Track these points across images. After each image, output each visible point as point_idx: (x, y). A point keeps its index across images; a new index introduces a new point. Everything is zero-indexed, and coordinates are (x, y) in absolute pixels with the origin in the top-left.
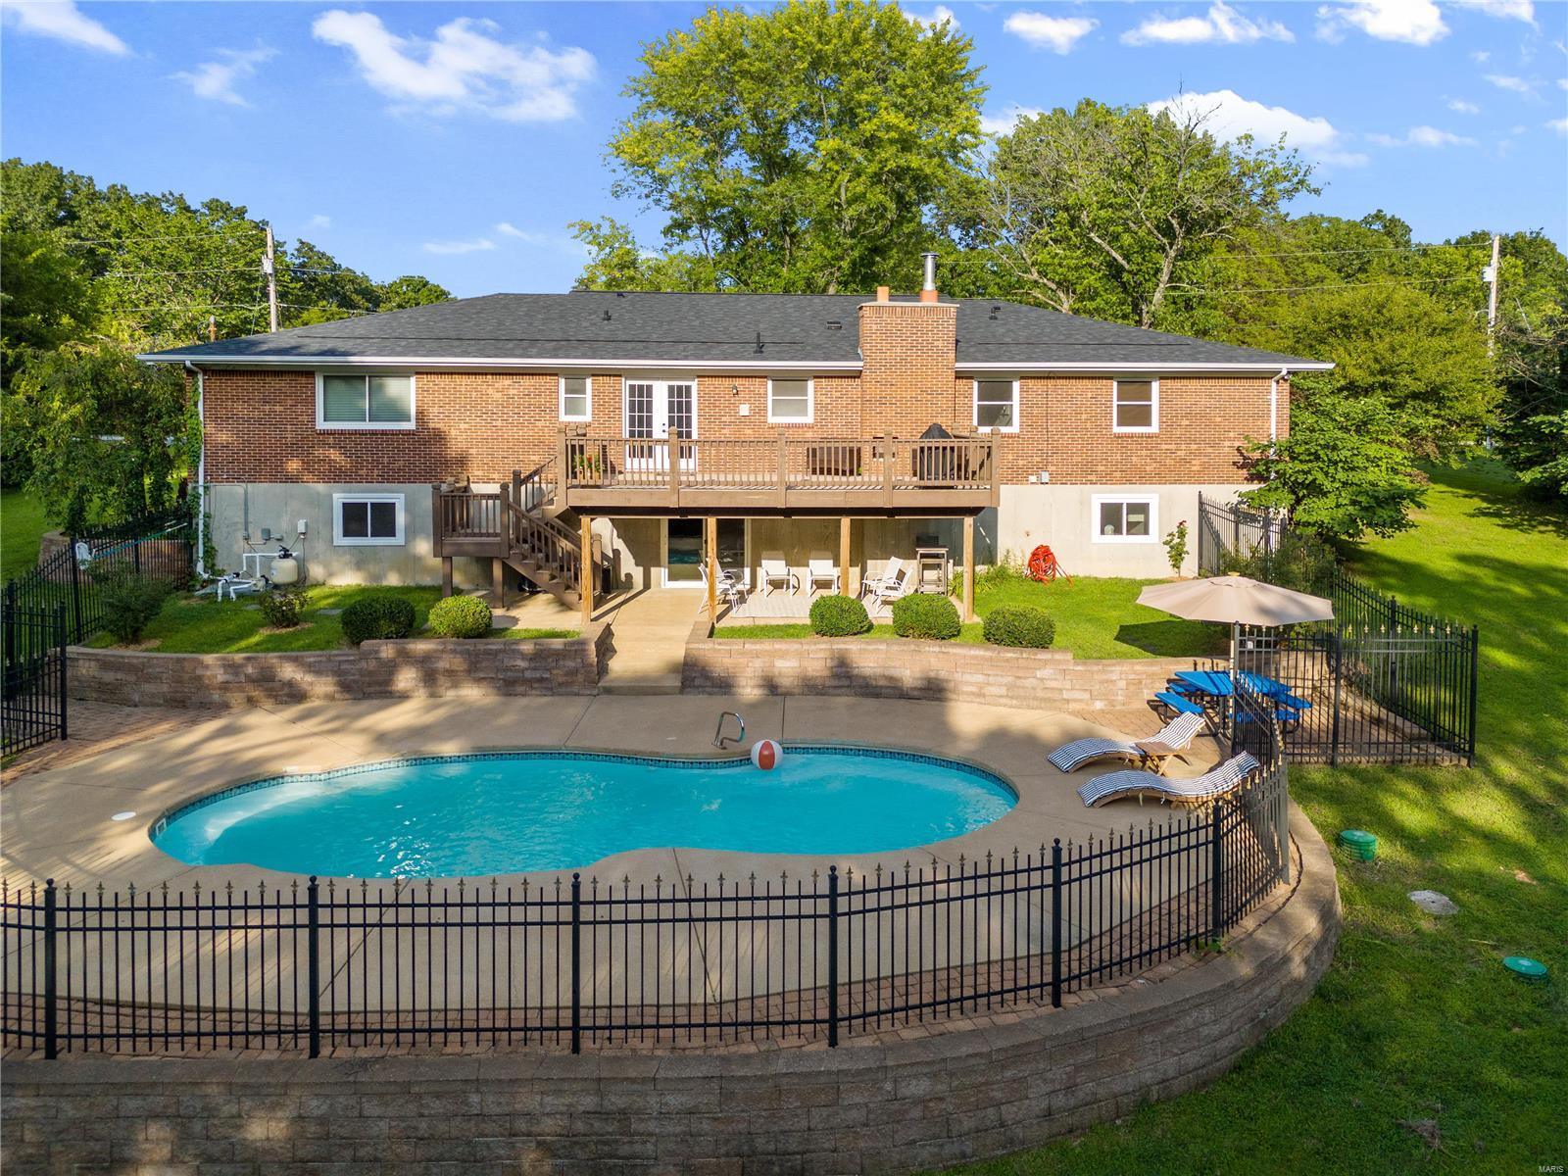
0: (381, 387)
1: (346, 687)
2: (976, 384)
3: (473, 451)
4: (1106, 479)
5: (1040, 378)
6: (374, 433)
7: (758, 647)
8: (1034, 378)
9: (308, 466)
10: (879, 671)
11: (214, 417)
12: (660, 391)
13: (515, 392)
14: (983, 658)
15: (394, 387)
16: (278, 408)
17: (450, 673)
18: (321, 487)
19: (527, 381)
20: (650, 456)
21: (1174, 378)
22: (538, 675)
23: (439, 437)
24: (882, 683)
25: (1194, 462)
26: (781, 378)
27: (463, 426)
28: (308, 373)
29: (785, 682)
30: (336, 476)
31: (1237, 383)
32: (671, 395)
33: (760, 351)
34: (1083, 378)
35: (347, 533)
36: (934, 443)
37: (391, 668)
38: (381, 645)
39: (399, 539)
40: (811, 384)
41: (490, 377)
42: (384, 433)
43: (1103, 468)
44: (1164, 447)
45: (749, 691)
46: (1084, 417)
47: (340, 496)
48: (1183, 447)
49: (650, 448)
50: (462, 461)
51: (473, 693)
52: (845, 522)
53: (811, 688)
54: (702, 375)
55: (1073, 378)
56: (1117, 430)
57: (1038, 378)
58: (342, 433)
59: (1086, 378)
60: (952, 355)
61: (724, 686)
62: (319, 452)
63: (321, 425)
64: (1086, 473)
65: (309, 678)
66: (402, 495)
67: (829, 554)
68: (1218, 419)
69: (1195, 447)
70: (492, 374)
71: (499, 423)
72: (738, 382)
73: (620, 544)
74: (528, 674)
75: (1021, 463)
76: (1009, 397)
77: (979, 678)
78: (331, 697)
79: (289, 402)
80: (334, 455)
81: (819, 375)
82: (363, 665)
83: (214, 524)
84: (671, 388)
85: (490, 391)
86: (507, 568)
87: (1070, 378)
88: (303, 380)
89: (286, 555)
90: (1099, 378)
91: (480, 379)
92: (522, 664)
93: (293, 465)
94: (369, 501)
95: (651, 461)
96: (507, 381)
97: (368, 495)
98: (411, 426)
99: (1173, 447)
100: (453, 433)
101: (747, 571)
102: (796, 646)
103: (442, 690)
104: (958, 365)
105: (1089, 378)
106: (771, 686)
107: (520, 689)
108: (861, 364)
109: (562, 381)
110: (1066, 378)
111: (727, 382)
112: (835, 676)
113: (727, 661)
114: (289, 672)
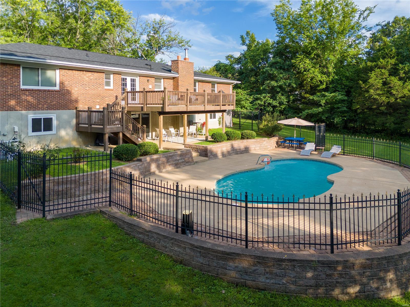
3: (79, 98)
6: (45, 91)
8: (200, 82)
13: (92, 78)
15: (50, 73)
16: (5, 79)
18: (24, 112)
19: (96, 74)
21: (219, 84)
23: (69, 92)
26: (157, 78)
27: (76, 89)
28: (18, 65)
30: (30, 107)
32: (131, 81)
35: (34, 130)
39: (54, 132)
40: (162, 80)
41: (84, 72)
42: (49, 91)
47: (31, 115)
50: (76, 102)
54: (141, 76)
58: (32, 90)
63: (22, 87)
66: (55, 115)
71: (87, 88)
76: (196, 86)
79: (10, 77)
80: (30, 98)
81: (165, 78)
84: (131, 79)
85: (85, 77)
88: (16, 68)
91: (81, 72)
94: (42, 117)
96: (90, 74)
97: (42, 115)
98: (57, 88)
100: (73, 91)
105: (208, 83)
108: (178, 75)
109: (105, 75)
110: (205, 82)
111: (146, 78)
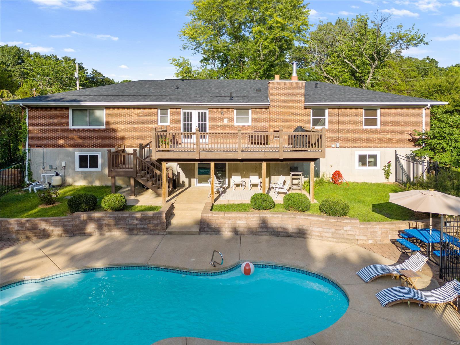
0: (93, 113)
1: (66, 231)
2: (312, 111)
3: (126, 136)
4: (361, 146)
5: (336, 108)
6: (90, 130)
7: (230, 215)
8: (333, 108)
9: (66, 142)
10: (279, 225)
11: (31, 123)
12: (195, 114)
13: (142, 114)
14: (322, 221)
15: (98, 113)
16: (55, 121)
17: (108, 225)
18: (71, 150)
19: (146, 111)
20: (191, 138)
21: (386, 108)
22: (142, 226)
23: (114, 131)
24: (280, 230)
25: (393, 139)
26: (239, 109)
27: (123, 127)
28: (66, 108)
29: (241, 230)
30: (77, 145)
31: (410, 110)
32: (199, 115)
33: (232, 99)
34: (352, 108)
35: (81, 166)
36: (299, 133)
37: (85, 224)
38: (81, 214)
39: (99, 169)
40: (250, 111)
41: (132, 109)
42: (94, 130)
43: (359, 142)
44: (382, 134)
45: (227, 233)
46: (352, 123)
47: (78, 153)
48: (389, 134)
49: (191, 136)
50: (123, 140)
51: (117, 234)
52: (264, 164)
53: (252, 232)
54: (210, 108)
55: (348, 108)
56: (365, 127)
57: (335, 108)
58: (79, 130)
59: (353, 108)
60: (303, 100)
61: (216, 231)
62: (70, 137)
63: (71, 127)
64: (353, 144)
65: (52, 228)
66: (100, 153)
67: (257, 174)
68: (403, 123)
69: (393, 134)
70: (133, 108)
71: (136, 126)
72: (223, 110)
73: (180, 170)
74: (139, 226)
75: (329, 140)
76: (324, 115)
77: (320, 229)
78: (60, 236)
79: (59, 119)
80: (76, 138)
81: (253, 108)
82: (74, 222)
83: (32, 163)
84: (199, 113)
85: (133, 114)
86: (135, 181)
87: (347, 108)
88: (65, 111)
89: (57, 175)
90: (358, 108)
91: (129, 110)
92: (136, 222)
93: (61, 142)
94: (88, 155)
95: (192, 139)
96: (139, 111)
97: (88, 153)
98: (104, 127)
99: (386, 134)
100: (119, 130)
101: (227, 180)
102: (245, 215)
103: (104, 233)
104: (306, 104)
105: (354, 108)
106: (235, 231)
107: (135, 232)
108: (269, 103)
109: (159, 111)
110: (345, 108)
111: (219, 111)
112: (261, 227)
113: (218, 221)
114: (43, 226)
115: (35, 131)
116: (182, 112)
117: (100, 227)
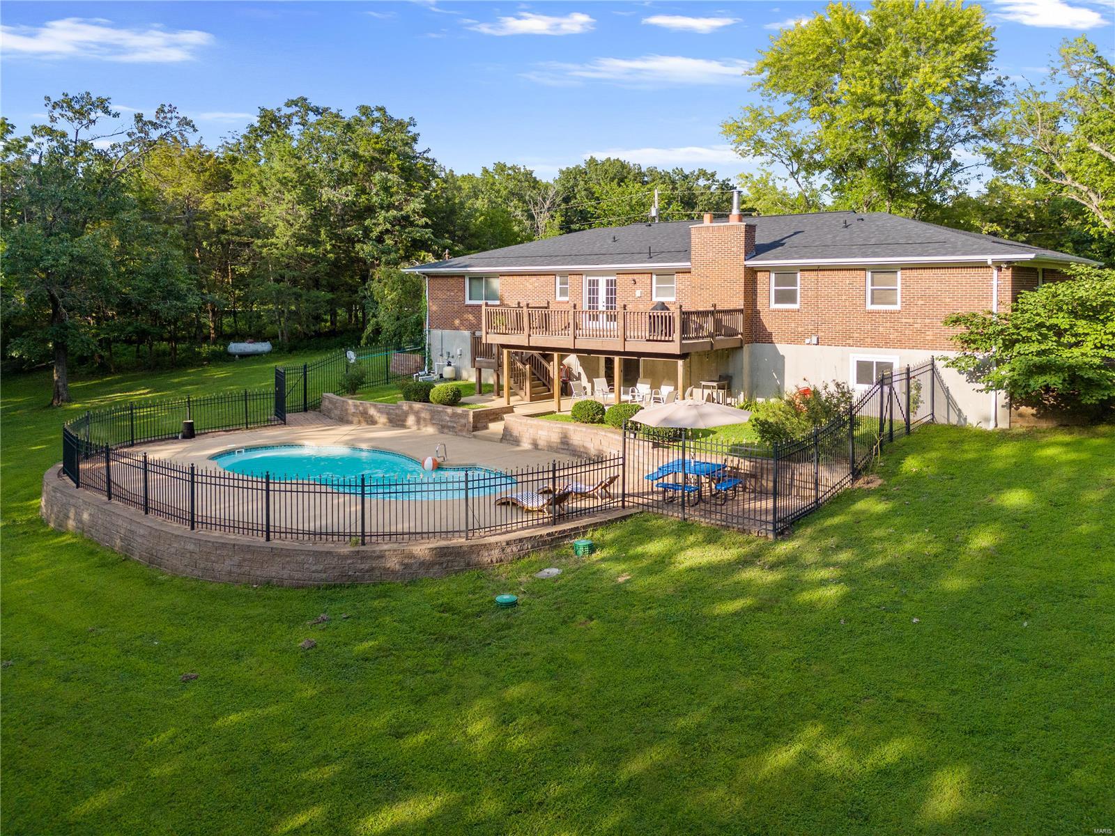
0: (489, 283)
1: (390, 421)
2: (773, 276)
4: (860, 343)
5: (813, 270)
8: (809, 270)
9: (462, 322)
10: (581, 443)
11: (431, 299)
12: (602, 281)
13: (537, 284)
16: (452, 294)
17: (425, 420)
18: (466, 333)
19: (542, 279)
20: (597, 320)
21: (912, 269)
22: (452, 424)
25: (928, 333)
26: (661, 274)
28: (462, 276)
29: (541, 443)
30: (472, 327)
31: (964, 271)
32: (607, 285)
33: (650, 256)
34: (843, 270)
36: (660, 313)
37: (406, 414)
38: (405, 403)
43: (858, 335)
44: (904, 320)
45: (526, 445)
46: (844, 297)
48: (919, 321)
49: (597, 315)
51: (430, 430)
53: (550, 447)
54: (619, 273)
55: (836, 270)
56: (870, 307)
57: (811, 270)
59: (845, 270)
60: (743, 256)
61: (516, 441)
62: (465, 315)
63: (468, 302)
64: (845, 338)
65: (378, 415)
68: (948, 300)
69: (927, 321)
70: (529, 275)
72: (635, 277)
74: (449, 424)
75: (800, 329)
76: (795, 284)
78: (384, 424)
79: (456, 291)
80: (471, 317)
82: (397, 411)
83: (432, 349)
84: (607, 281)
87: (833, 270)
88: (460, 280)
89: (449, 364)
90: (855, 270)
93: (457, 322)
96: (534, 279)
99: (911, 321)
103: (421, 427)
105: (847, 270)
106: (535, 445)
107: (446, 431)
109: (558, 278)
110: (831, 270)
111: (631, 277)
113: (520, 429)
114: (372, 411)
115: (434, 308)
116: (586, 279)
117: (418, 421)
